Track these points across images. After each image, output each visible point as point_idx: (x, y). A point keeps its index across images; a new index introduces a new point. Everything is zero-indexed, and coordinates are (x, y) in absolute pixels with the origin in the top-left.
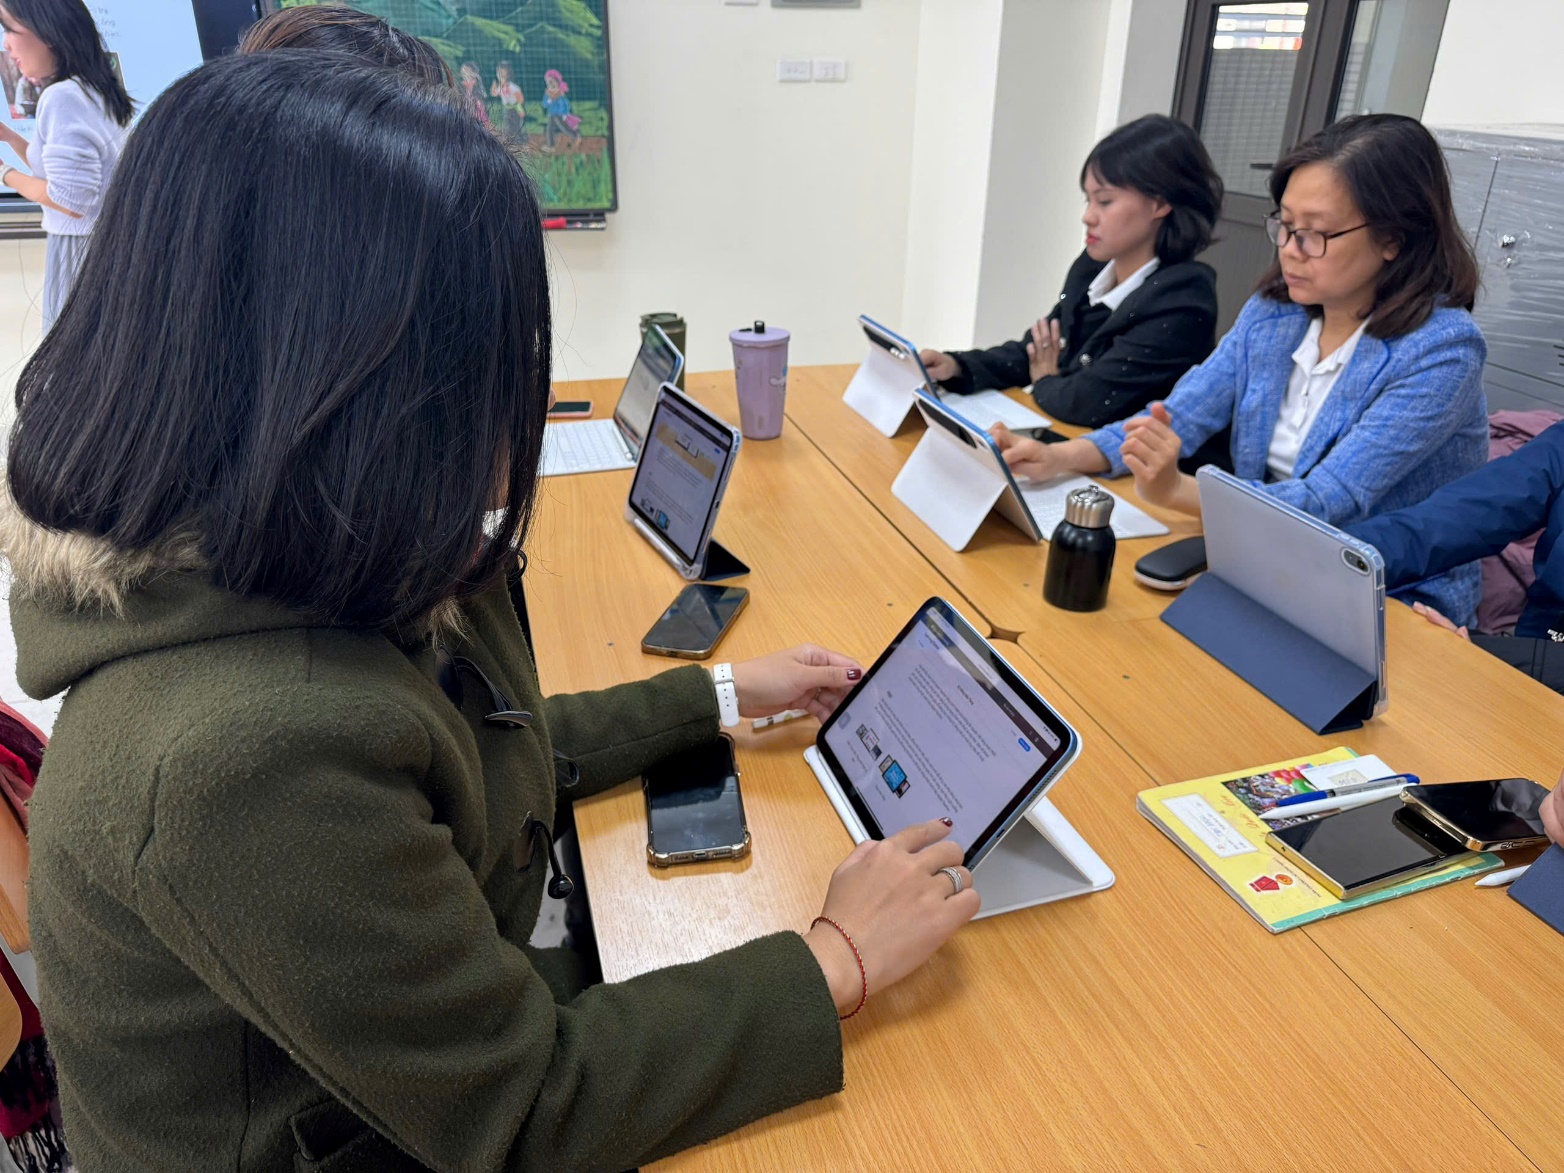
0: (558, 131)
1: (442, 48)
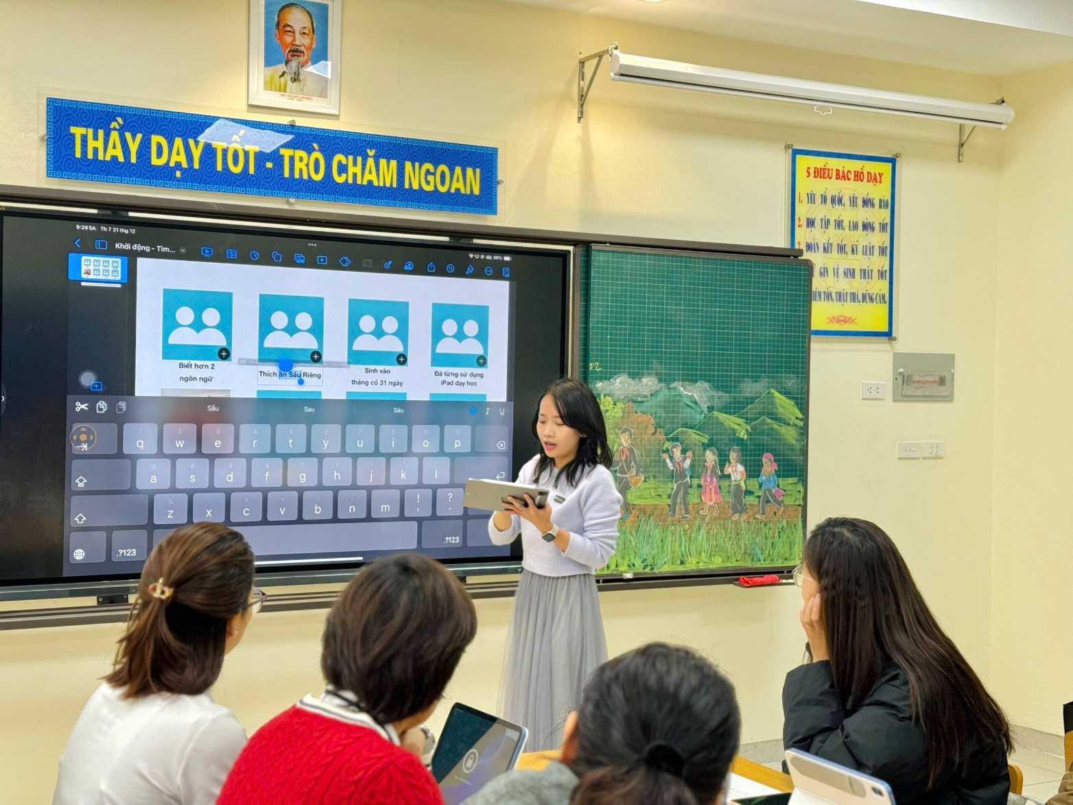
0: (768, 501)
1: (694, 437)
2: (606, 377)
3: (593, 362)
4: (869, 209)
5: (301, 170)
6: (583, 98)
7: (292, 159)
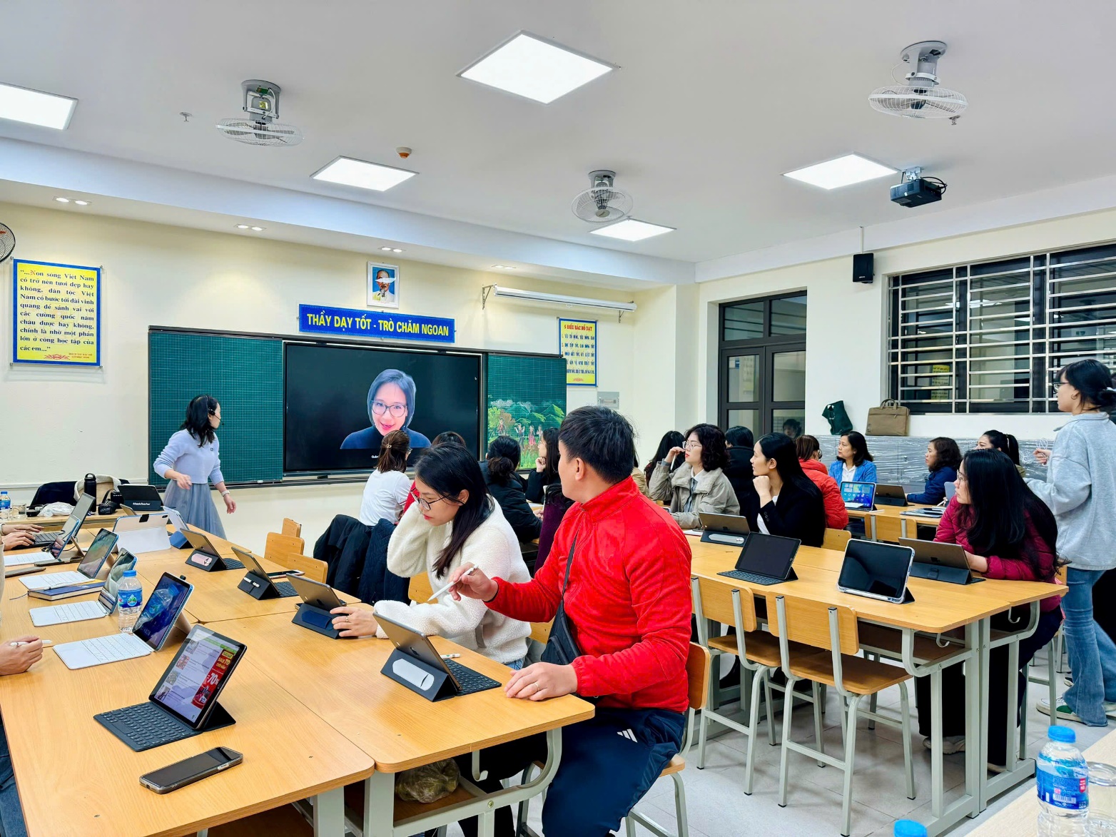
1: (525, 421)
2: (493, 400)
3: (489, 395)
4: (587, 340)
5: (386, 328)
6: (484, 300)
7: (382, 324)
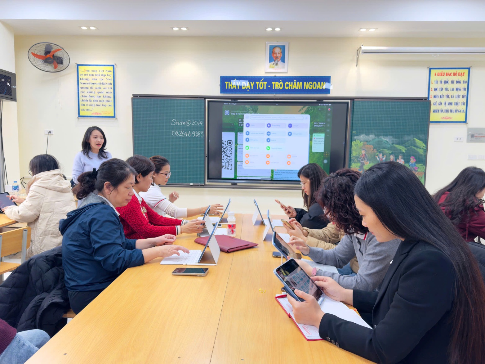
3: (354, 131)
4: (459, 84)
5: (277, 87)
6: (357, 60)
7: (275, 84)
